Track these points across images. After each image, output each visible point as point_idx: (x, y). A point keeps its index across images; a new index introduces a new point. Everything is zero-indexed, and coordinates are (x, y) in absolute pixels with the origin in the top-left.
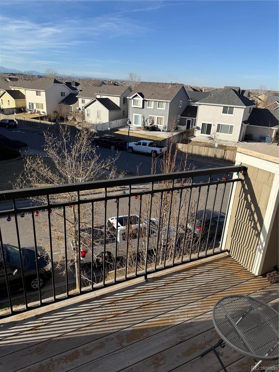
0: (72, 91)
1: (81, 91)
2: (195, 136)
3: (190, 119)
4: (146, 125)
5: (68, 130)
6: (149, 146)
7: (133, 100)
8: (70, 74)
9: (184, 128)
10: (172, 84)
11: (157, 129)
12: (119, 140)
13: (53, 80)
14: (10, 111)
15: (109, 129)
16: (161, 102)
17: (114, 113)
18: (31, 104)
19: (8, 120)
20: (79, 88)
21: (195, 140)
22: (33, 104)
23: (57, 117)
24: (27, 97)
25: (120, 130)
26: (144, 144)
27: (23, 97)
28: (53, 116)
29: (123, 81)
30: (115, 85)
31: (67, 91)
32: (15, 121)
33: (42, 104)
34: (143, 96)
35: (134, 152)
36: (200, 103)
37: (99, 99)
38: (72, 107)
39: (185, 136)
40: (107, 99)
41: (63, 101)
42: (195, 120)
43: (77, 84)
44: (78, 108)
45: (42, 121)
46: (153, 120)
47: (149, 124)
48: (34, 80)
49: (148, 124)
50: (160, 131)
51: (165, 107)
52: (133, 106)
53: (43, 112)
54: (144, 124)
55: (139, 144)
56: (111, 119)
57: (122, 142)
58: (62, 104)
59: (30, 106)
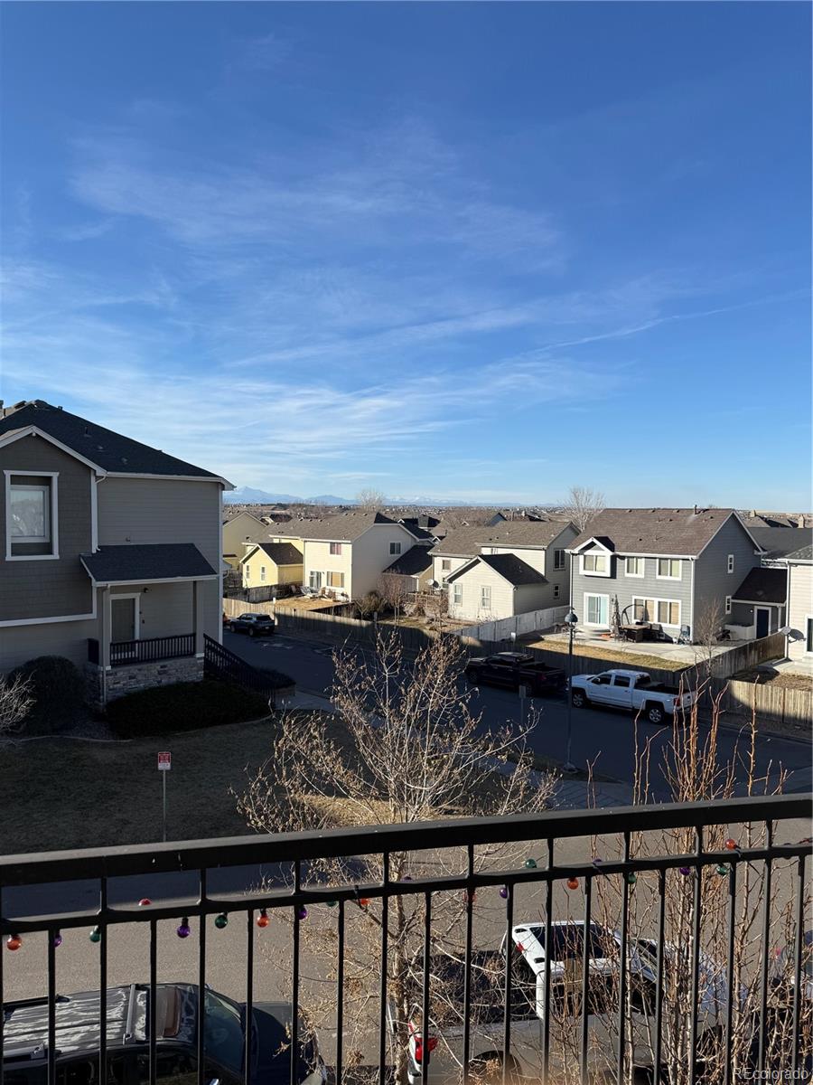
0: (418, 540)
1: (441, 538)
2: (788, 660)
3: (766, 606)
4: (625, 624)
6: (637, 686)
7: (581, 557)
8: (417, 498)
9: (748, 633)
10: (697, 511)
11: (660, 635)
12: (542, 667)
13: (374, 516)
14: (264, 595)
15: (513, 635)
16: (667, 559)
17: (529, 592)
18: (315, 576)
19: (255, 615)
20: (436, 532)
21: (790, 672)
22: (319, 575)
23: (377, 606)
24: (307, 559)
25: (547, 637)
26: (622, 682)
27: (298, 558)
28: (367, 604)
29: (554, 510)
30: (532, 519)
31: (406, 541)
32: (272, 617)
33: (342, 574)
34: (610, 545)
35: (589, 705)
36: (792, 561)
37: (485, 558)
38: (415, 579)
39: (753, 657)
40: (511, 556)
41: (393, 567)
42: (784, 609)
43: (433, 522)
44: (431, 582)
45: (338, 619)
46: (646, 610)
47: (634, 621)
48: (328, 517)
49: (631, 622)
50: (669, 640)
51: (682, 573)
52: (582, 572)
53: (343, 595)
54: (619, 622)
55: (606, 680)
56: (519, 609)
57: (550, 673)
58: (390, 574)
59: (312, 579)
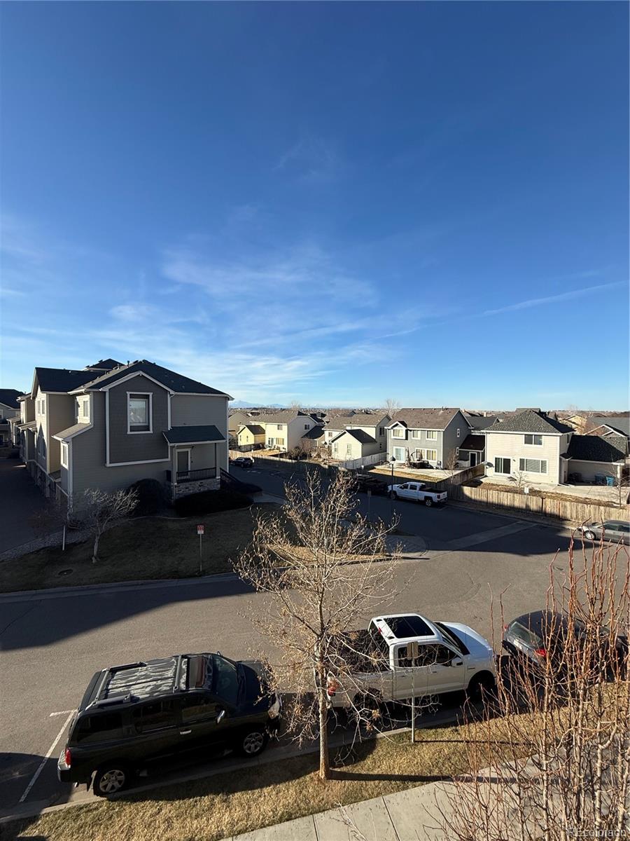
0: (317, 423)
1: (328, 422)
2: (486, 476)
3: (475, 452)
4: (412, 461)
5: (317, 477)
6: (420, 490)
7: (392, 430)
9: (467, 464)
10: (443, 409)
11: (428, 466)
12: (376, 481)
13: (297, 412)
14: (248, 449)
15: (363, 466)
16: (430, 431)
17: (369, 447)
19: (244, 458)
20: (325, 419)
21: (488, 482)
22: (272, 439)
23: (299, 453)
24: (267, 432)
25: (377, 467)
26: (413, 488)
27: (263, 432)
28: (295, 452)
29: (376, 410)
30: (367, 413)
31: (312, 424)
32: (252, 459)
33: (283, 439)
34: (405, 426)
35: (399, 499)
36: (488, 431)
37: (348, 431)
38: (316, 441)
39: (470, 475)
40: (360, 430)
41: (306, 435)
42: (483, 454)
43: (323, 415)
44: (323, 442)
45: (281, 459)
46: (421, 454)
47: (416, 459)
48: (276, 413)
49: (415, 460)
50: (432, 468)
51: (437, 438)
52: (393, 437)
53: (283, 448)
55: (406, 487)
56: (364, 454)
57: (380, 484)
58: (305, 439)
59: (269, 441)
